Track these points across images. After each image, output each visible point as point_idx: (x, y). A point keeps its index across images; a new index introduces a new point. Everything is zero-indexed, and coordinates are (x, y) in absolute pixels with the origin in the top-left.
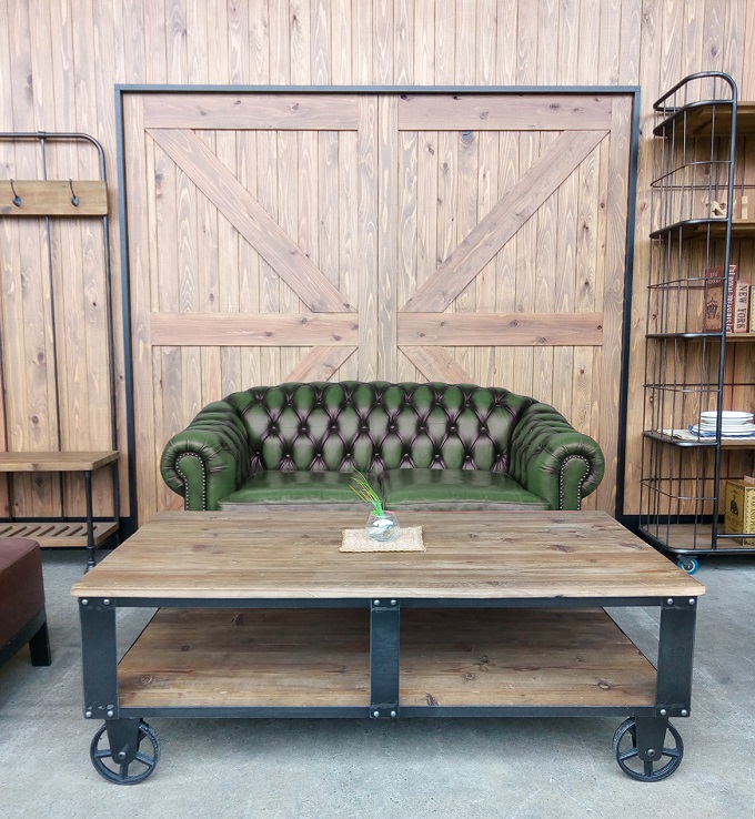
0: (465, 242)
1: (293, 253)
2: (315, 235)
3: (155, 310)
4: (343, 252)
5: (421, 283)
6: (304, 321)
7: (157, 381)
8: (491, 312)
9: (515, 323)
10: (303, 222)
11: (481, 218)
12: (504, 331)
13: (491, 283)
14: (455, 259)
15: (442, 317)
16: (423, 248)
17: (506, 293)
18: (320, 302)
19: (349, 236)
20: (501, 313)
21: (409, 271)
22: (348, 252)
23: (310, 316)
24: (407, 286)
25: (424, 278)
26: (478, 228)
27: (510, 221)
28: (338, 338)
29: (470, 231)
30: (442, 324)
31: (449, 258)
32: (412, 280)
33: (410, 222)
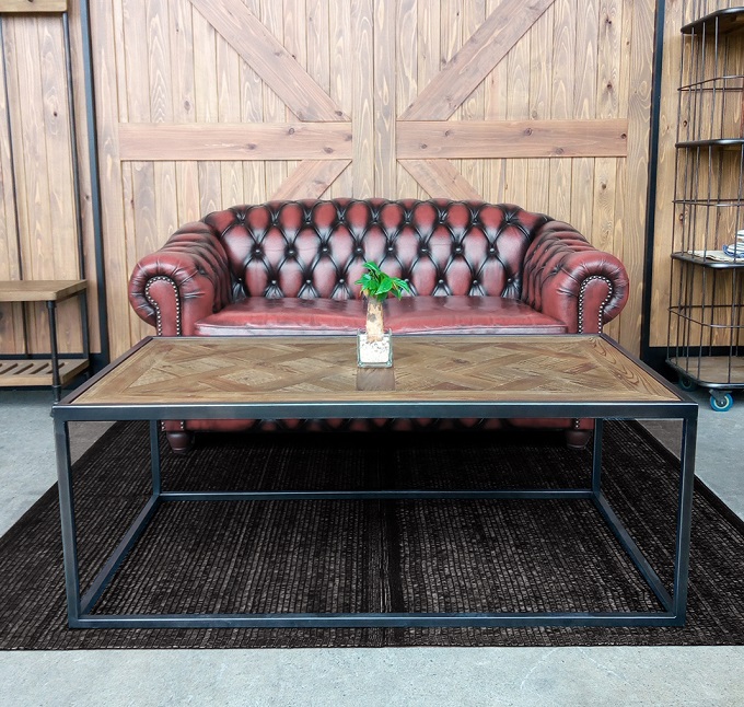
0: (472, 40)
1: (278, 54)
2: (302, 32)
3: (124, 120)
4: (334, 51)
5: (423, 87)
6: (291, 132)
7: (128, 200)
8: (501, 119)
9: (529, 132)
10: (289, 18)
11: (490, 11)
12: (516, 140)
13: (501, 86)
14: (460, 60)
15: (446, 126)
16: (425, 47)
17: (519, 98)
18: (309, 109)
19: (341, 33)
20: (513, 120)
21: (409, 74)
22: (340, 52)
23: (298, 126)
24: (407, 89)
25: (425, 82)
26: (487, 23)
27: (523, 15)
28: (329, 151)
29: (477, 27)
30: (447, 133)
31: (454, 58)
32: (413, 84)
33: (409, 17)
